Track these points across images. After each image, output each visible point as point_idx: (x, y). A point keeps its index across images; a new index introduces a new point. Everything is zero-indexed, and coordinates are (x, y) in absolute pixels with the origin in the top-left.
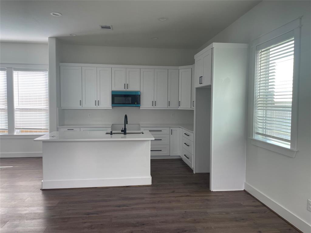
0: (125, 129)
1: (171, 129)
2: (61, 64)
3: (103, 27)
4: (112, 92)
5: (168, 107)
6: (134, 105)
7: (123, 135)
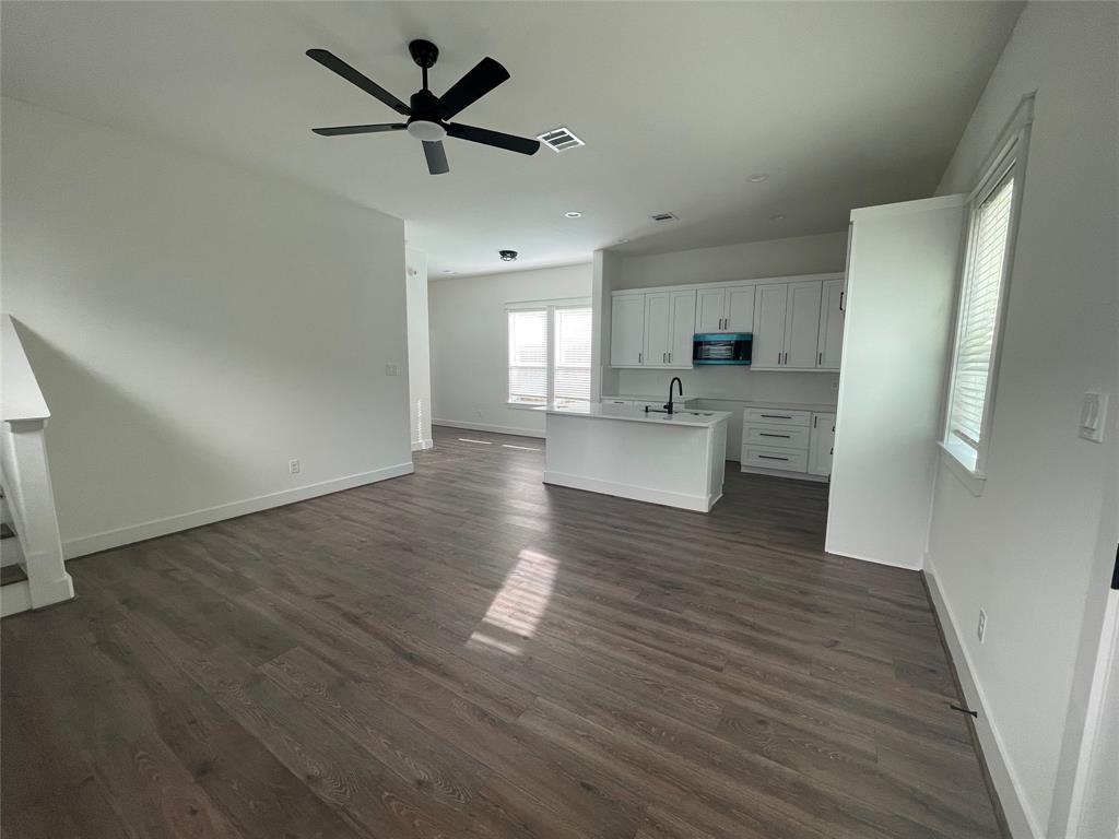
0: (671, 404)
1: (816, 414)
2: (615, 293)
3: (659, 218)
4: (695, 336)
5: (818, 366)
6: (737, 362)
7: (666, 415)
